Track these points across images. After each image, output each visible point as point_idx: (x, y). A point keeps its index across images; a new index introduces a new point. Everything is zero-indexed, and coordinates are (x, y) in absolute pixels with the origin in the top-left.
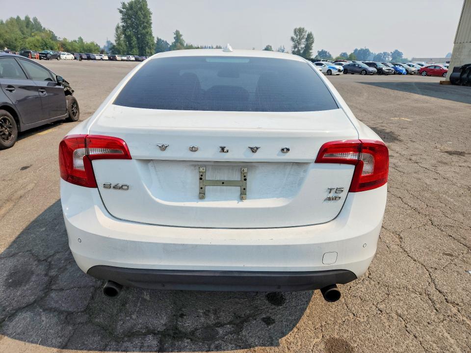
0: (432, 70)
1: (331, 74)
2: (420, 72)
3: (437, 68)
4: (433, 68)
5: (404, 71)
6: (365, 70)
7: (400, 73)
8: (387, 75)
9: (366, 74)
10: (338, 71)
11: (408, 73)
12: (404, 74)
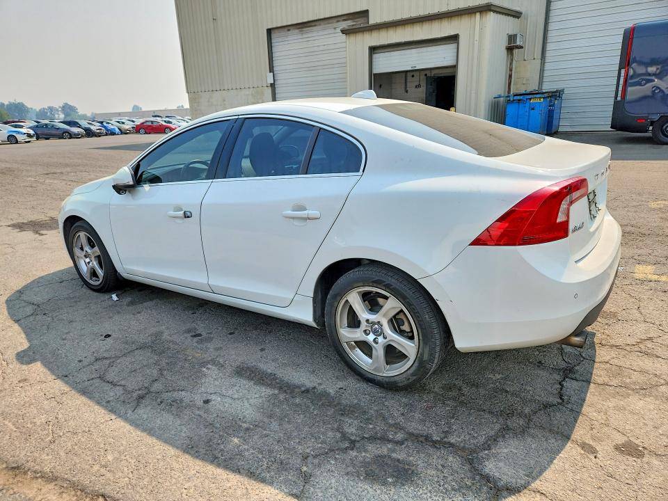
0: (149, 126)
1: (17, 142)
2: (137, 130)
3: (155, 124)
4: (150, 124)
5: (117, 130)
6: (68, 132)
7: (113, 134)
8: (100, 136)
9: (71, 137)
10: (28, 136)
11: (123, 132)
12: (118, 134)
